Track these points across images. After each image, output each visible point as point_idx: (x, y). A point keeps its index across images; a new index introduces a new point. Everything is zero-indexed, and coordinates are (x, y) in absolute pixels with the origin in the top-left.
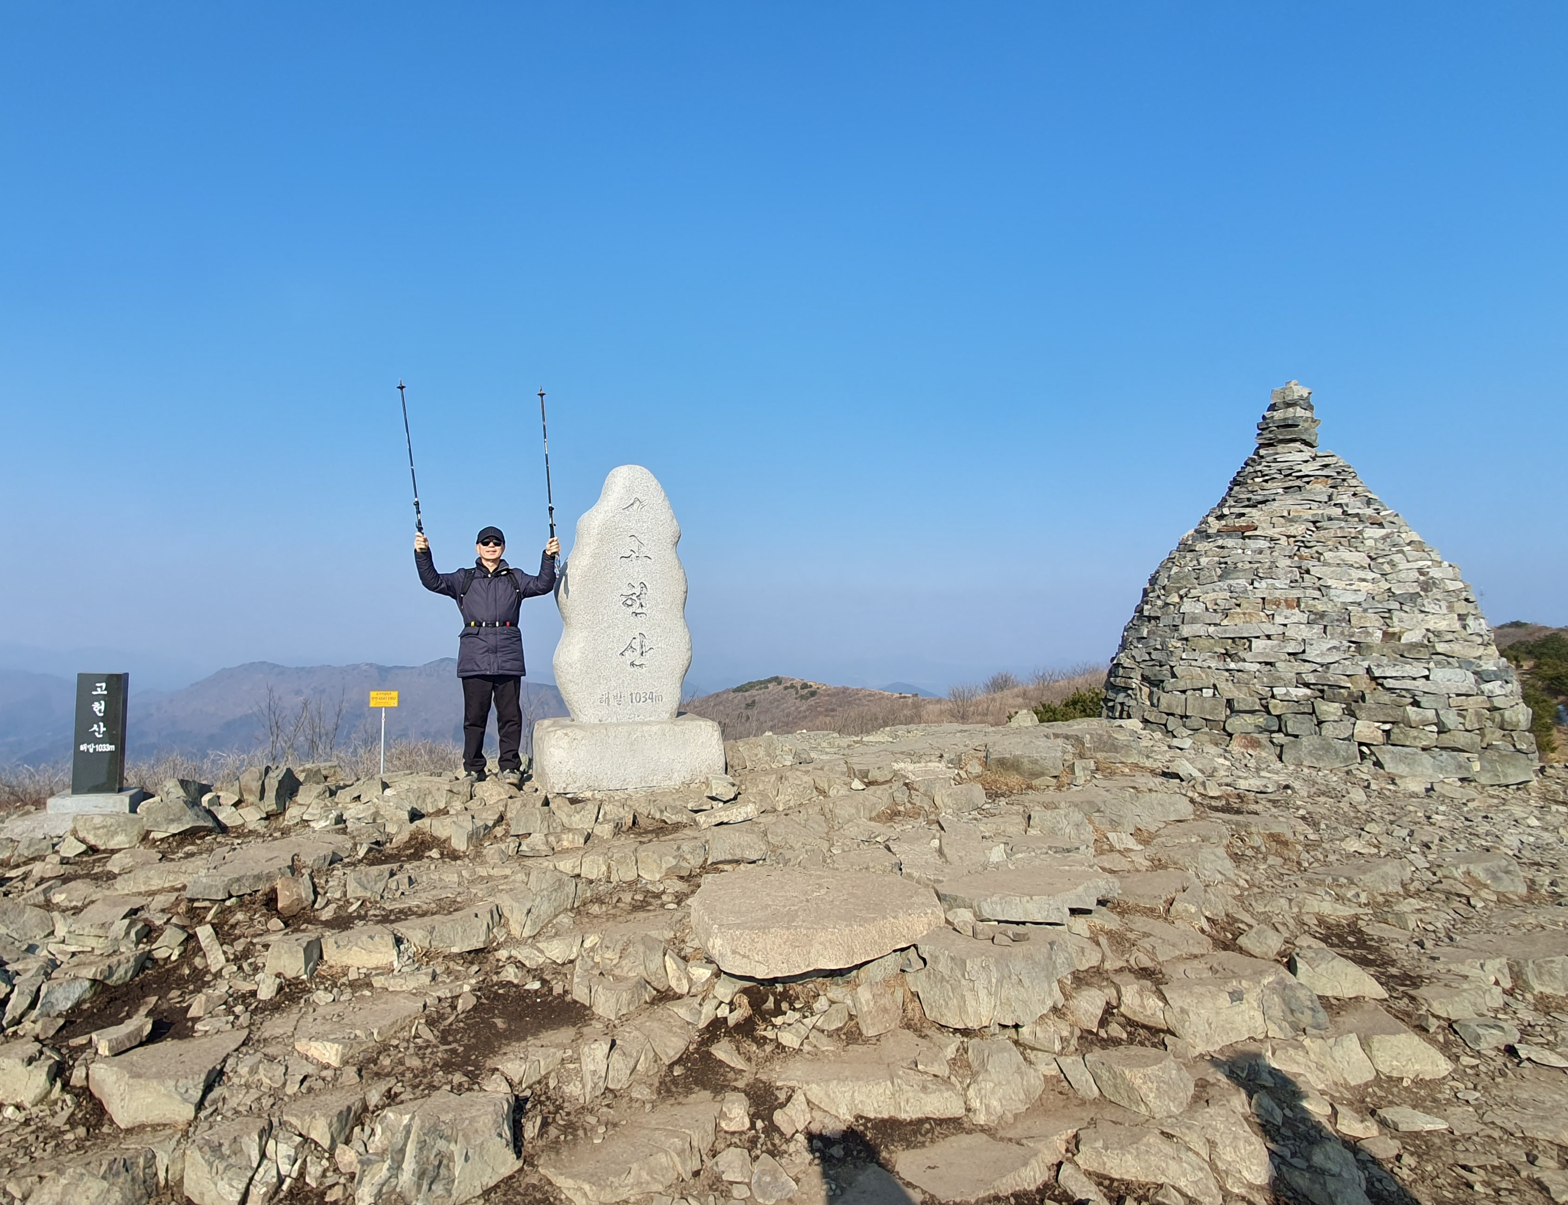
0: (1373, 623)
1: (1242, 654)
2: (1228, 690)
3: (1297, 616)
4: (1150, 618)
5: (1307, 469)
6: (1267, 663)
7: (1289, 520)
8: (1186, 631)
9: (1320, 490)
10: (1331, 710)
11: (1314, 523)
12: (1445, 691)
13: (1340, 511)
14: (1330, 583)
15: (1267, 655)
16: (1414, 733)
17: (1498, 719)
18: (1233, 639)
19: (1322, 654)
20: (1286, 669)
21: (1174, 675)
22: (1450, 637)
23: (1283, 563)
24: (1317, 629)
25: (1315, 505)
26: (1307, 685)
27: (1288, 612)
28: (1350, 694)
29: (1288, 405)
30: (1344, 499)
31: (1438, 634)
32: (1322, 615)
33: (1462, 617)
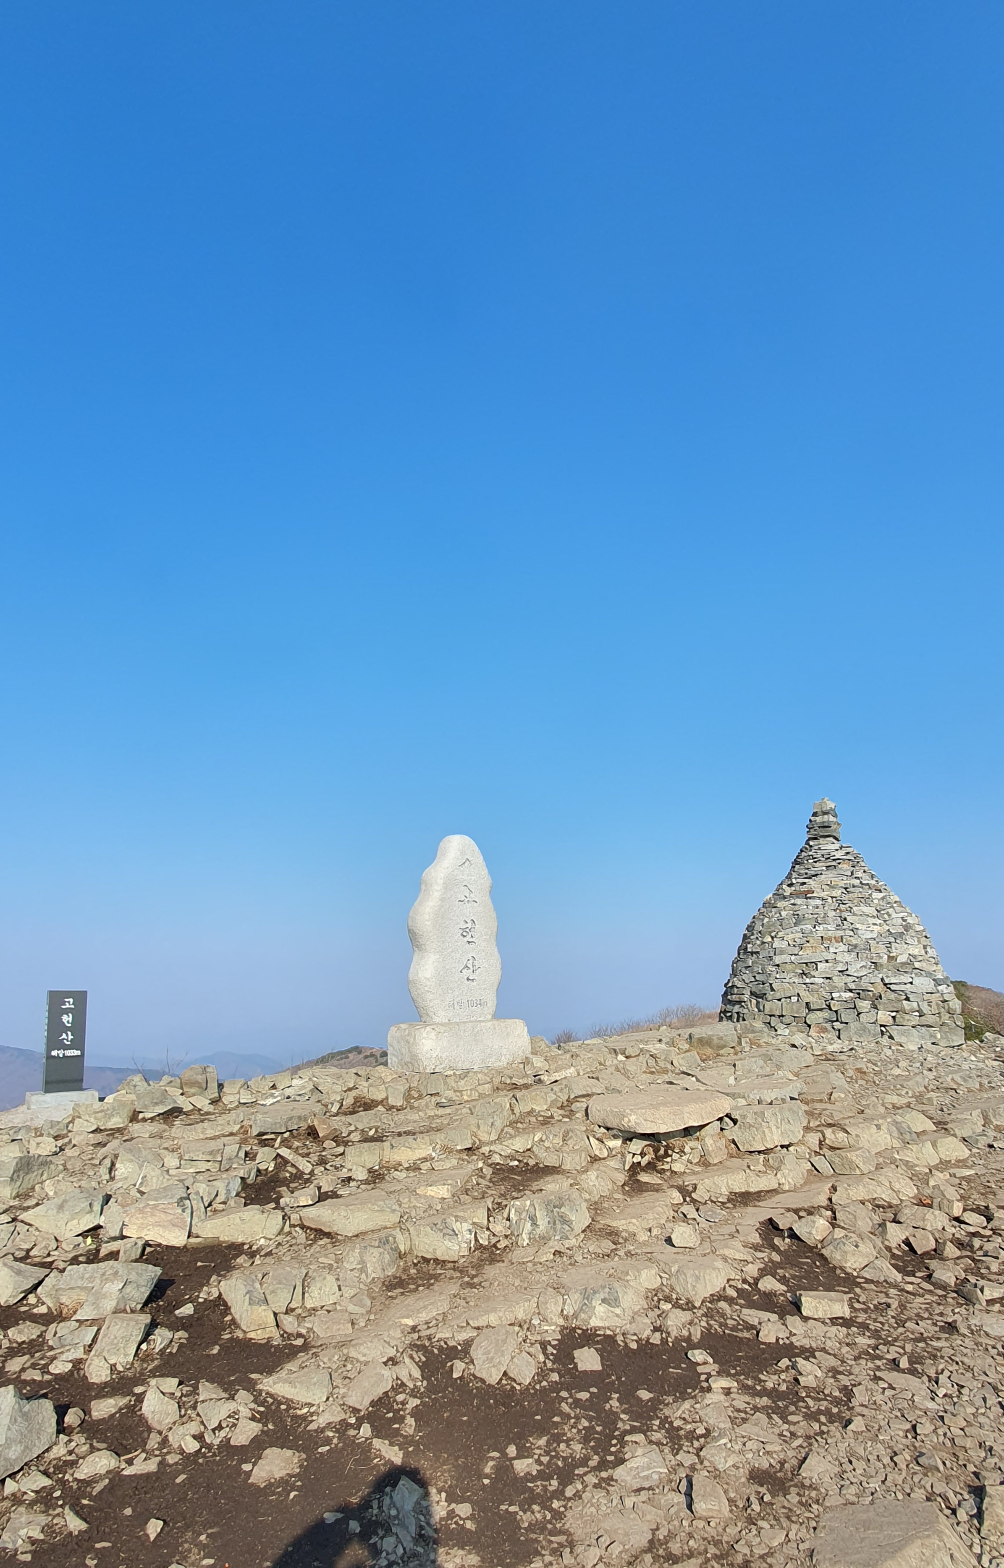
0: (882, 950)
1: (813, 973)
2: (807, 997)
3: (843, 947)
4: (752, 953)
5: (838, 855)
6: (827, 978)
7: (831, 887)
8: (777, 960)
9: (846, 867)
10: (864, 1005)
11: (846, 889)
12: (921, 991)
13: (858, 881)
14: (858, 926)
15: (827, 973)
16: (907, 1017)
17: (947, 1007)
18: (806, 963)
19: (857, 971)
20: (839, 981)
21: (772, 990)
22: (920, 958)
23: (831, 914)
24: (854, 955)
25: (845, 878)
26: (851, 991)
27: (837, 945)
28: (874, 995)
29: (825, 813)
30: (859, 874)
31: (915, 957)
32: (856, 946)
33: (925, 947)
